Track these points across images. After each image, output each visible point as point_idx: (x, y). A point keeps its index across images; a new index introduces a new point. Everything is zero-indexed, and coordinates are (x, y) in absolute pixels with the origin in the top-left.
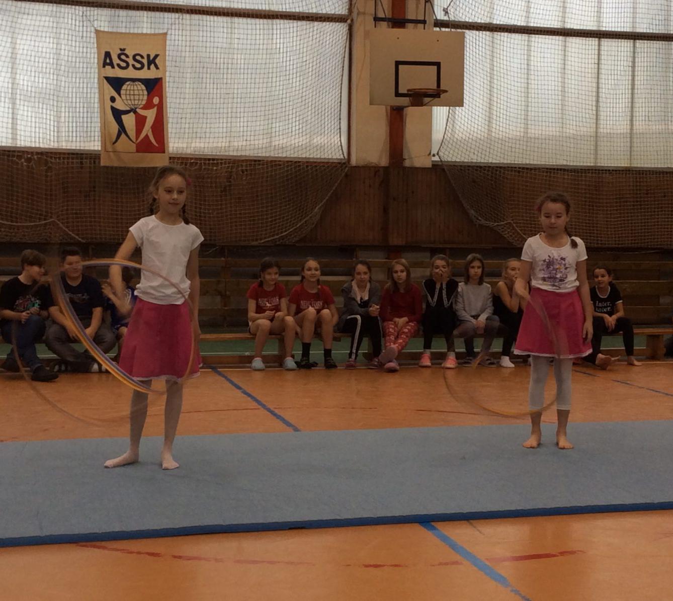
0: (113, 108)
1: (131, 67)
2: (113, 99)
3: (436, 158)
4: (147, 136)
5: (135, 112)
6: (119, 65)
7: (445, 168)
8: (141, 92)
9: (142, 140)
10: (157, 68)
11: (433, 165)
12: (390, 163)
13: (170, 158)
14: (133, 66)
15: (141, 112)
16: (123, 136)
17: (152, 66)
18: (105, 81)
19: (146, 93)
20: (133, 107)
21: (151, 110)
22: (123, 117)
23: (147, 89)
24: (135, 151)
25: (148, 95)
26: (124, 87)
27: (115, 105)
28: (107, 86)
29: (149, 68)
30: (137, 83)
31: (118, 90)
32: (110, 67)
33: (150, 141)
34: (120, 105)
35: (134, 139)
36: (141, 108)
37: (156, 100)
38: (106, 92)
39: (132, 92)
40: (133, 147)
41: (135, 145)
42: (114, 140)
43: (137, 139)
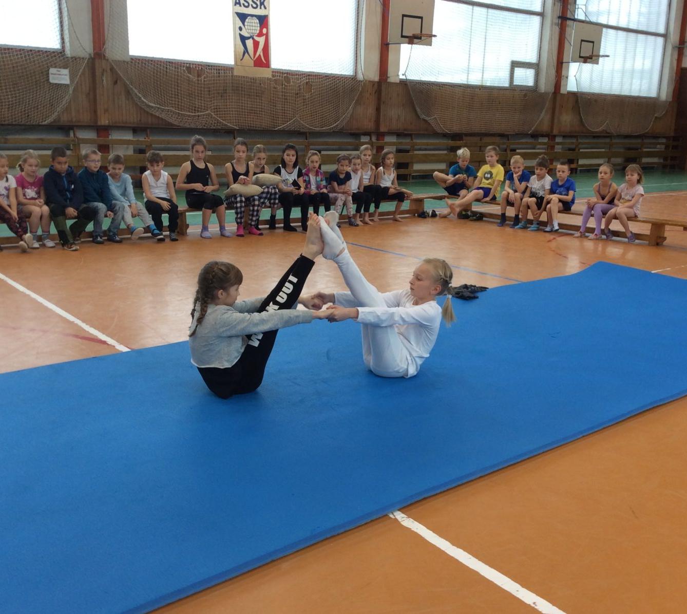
0: (240, 34)
1: (250, 6)
2: (240, 29)
3: (404, 77)
4: (260, 55)
5: (253, 39)
6: (244, 4)
7: (408, 84)
8: (256, 25)
9: (257, 59)
10: (265, 8)
11: (400, 81)
12: (380, 80)
13: (273, 72)
14: (252, 5)
15: (257, 39)
16: (246, 54)
17: (262, 7)
18: (236, 15)
19: (259, 25)
20: (252, 35)
21: (262, 37)
22: (246, 41)
23: (260, 23)
24: (253, 66)
25: (260, 26)
26: (247, 20)
27: (242, 33)
28: (237, 19)
29: (261, 8)
30: (254, 18)
31: (243, 21)
32: (238, 5)
33: (261, 59)
34: (245, 33)
35: (252, 56)
36: (256, 36)
37: (264, 31)
38: (237, 22)
39: (251, 25)
40: (252, 63)
41: (253, 62)
42: (241, 58)
43: (254, 57)
